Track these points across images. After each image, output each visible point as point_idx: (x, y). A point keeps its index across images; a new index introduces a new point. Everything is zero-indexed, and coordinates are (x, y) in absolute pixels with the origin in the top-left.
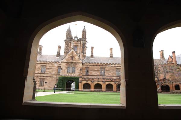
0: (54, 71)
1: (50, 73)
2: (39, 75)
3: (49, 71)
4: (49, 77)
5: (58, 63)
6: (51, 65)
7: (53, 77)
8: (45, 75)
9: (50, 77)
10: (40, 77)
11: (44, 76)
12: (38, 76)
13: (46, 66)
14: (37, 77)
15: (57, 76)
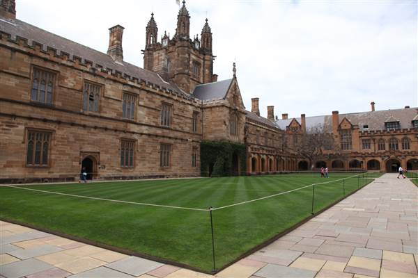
0: (188, 125)
1: (180, 129)
2: (159, 132)
3: (178, 124)
4: (180, 141)
5: (194, 104)
6: (182, 106)
7: (187, 140)
8: (172, 134)
9: (182, 139)
10: (161, 140)
11: (170, 138)
12: (157, 136)
13: (171, 105)
14: (155, 138)
15: (194, 139)
